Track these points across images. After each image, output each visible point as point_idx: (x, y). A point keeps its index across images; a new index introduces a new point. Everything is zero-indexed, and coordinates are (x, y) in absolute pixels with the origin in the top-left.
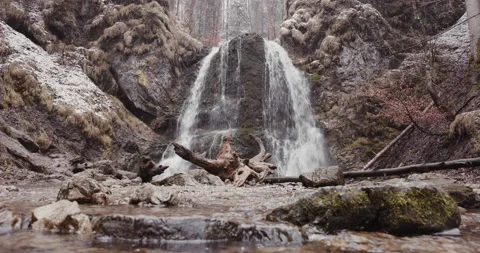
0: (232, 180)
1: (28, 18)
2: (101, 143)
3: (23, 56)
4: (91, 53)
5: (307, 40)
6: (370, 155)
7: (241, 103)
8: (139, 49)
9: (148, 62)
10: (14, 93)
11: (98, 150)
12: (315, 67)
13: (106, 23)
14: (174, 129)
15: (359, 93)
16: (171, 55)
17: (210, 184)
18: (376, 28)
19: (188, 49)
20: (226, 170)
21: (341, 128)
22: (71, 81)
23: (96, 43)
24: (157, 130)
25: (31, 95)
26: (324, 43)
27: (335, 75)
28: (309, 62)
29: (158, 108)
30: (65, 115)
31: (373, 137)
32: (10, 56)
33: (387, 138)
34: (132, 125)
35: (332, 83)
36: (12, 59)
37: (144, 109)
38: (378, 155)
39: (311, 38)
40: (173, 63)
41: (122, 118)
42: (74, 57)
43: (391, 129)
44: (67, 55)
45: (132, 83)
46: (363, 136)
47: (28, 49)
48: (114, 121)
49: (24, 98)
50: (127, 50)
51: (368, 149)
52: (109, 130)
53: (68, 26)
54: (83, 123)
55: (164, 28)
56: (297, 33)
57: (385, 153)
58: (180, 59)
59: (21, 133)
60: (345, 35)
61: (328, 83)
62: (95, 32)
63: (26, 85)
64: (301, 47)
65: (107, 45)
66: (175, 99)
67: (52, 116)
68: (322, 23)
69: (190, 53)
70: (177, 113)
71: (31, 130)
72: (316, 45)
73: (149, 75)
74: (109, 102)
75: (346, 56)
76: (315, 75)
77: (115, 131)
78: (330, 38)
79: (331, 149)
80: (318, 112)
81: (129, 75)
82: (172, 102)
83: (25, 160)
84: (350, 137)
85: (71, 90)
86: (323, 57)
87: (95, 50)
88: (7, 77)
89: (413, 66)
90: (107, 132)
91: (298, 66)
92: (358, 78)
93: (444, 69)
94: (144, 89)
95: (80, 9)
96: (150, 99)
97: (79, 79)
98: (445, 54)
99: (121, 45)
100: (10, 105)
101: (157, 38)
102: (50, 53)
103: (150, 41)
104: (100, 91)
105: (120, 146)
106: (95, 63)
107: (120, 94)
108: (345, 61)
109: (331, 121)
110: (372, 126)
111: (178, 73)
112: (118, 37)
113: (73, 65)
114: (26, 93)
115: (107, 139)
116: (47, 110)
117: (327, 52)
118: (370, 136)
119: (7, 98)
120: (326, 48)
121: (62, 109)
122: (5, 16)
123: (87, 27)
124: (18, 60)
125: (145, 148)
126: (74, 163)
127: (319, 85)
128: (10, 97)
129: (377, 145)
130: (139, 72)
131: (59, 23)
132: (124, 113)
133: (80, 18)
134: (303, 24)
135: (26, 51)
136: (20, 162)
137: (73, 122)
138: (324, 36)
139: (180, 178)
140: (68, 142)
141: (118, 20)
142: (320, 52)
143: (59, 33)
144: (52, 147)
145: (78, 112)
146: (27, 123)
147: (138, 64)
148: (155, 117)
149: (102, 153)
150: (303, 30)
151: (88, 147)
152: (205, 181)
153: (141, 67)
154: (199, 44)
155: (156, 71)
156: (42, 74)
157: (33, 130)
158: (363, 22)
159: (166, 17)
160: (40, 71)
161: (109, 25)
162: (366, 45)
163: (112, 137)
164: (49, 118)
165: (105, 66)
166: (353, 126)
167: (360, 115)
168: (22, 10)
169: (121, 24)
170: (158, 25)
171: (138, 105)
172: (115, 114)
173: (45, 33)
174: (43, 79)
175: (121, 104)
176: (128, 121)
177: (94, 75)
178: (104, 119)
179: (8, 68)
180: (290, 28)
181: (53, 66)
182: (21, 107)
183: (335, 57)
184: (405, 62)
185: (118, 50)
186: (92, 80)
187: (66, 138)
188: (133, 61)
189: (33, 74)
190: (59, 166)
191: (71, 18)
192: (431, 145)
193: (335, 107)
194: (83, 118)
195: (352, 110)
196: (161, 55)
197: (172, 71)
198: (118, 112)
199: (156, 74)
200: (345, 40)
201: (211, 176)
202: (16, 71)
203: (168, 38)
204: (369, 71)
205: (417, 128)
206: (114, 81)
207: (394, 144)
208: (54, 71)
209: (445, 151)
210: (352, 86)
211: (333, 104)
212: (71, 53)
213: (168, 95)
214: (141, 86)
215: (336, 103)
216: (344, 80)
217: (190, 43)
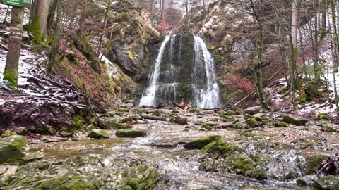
5: (217, 36)
8: (129, 39)
9: (133, 46)
12: (220, 52)
14: (147, 81)
16: (144, 41)
19: (151, 36)
21: (229, 85)
24: (137, 81)
26: (225, 38)
27: (229, 56)
28: (216, 48)
29: (137, 70)
34: (127, 80)
35: (227, 61)
37: (130, 70)
38: (243, 99)
40: (145, 46)
41: (123, 77)
45: (124, 57)
46: (240, 88)
50: (122, 40)
52: (119, 83)
55: (140, 26)
56: (211, 32)
58: (148, 42)
61: (225, 61)
64: (213, 39)
66: (146, 65)
68: (225, 26)
69: (152, 38)
70: (147, 73)
72: (221, 39)
73: (133, 53)
74: (116, 68)
75: (236, 47)
76: (219, 56)
77: (122, 84)
78: (228, 37)
80: (219, 75)
81: (123, 53)
82: (144, 67)
84: (234, 89)
86: (224, 47)
87: (105, 39)
89: (272, 53)
91: (210, 51)
92: (241, 59)
94: (131, 60)
96: (134, 65)
99: (119, 37)
101: (137, 33)
103: (134, 35)
105: (124, 91)
106: (106, 46)
108: (235, 49)
109: (225, 81)
111: (147, 50)
112: (117, 32)
117: (226, 44)
120: (226, 42)
125: (133, 91)
127: (220, 62)
130: (129, 52)
132: (123, 74)
134: (215, 26)
138: (226, 35)
141: (116, 22)
142: (223, 43)
147: (128, 47)
148: (136, 75)
153: (129, 49)
154: (157, 33)
159: (140, 18)
161: (111, 25)
162: (247, 40)
163: (120, 87)
165: (111, 48)
170: (137, 25)
171: (127, 68)
175: (119, 68)
176: (125, 78)
177: (106, 54)
180: (208, 29)
183: (230, 47)
185: (117, 40)
188: (126, 47)
193: (228, 74)
196: (139, 42)
197: (144, 50)
198: (121, 74)
199: (137, 52)
200: (236, 38)
203: (142, 32)
206: (114, 55)
210: (237, 63)
211: (227, 72)
213: (142, 63)
214: (129, 59)
215: (229, 71)
216: (233, 60)
217: (153, 32)
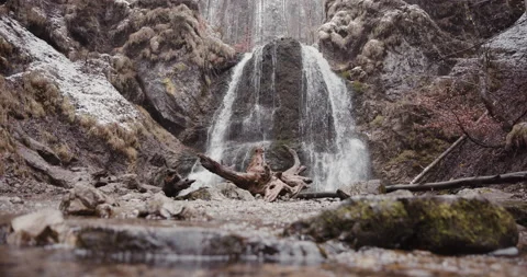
0: (263, 195)
1: (50, 24)
2: (126, 156)
3: (44, 64)
4: (116, 60)
5: (348, 45)
6: (417, 170)
7: (277, 113)
8: (167, 55)
9: (176, 70)
10: (34, 103)
11: (123, 163)
12: (357, 74)
13: (131, 29)
14: (204, 141)
15: (404, 102)
16: (201, 61)
17: (239, 199)
18: (424, 31)
19: (219, 55)
20: (257, 184)
21: (385, 141)
22: (95, 90)
23: (121, 49)
24: (186, 142)
25: (53, 104)
26: (366, 48)
27: (378, 82)
28: (350, 68)
29: (187, 118)
30: (88, 126)
31: (421, 150)
32: (31, 64)
33: (435, 150)
34: (160, 137)
35: (375, 91)
36: (33, 67)
37: (172, 119)
38: (426, 170)
39: (351, 43)
40: (203, 71)
41: (148, 130)
42: (97, 65)
43: (440, 141)
44: (91, 62)
45: (159, 92)
46: (410, 148)
47: (50, 56)
48: (139, 133)
49: (45, 108)
50: (153, 57)
51: (415, 163)
52: (134, 142)
53: (92, 32)
54: (107, 134)
55: (194, 33)
56: (336, 37)
57: (434, 167)
58: (210, 66)
59: (42, 144)
60: (389, 39)
61: (371, 91)
62: (120, 38)
63: (47, 93)
64: (341, 52)
65: (132, 51)
66: (205, 109)
67: (75, 127)
68: (364, 26)
69: (221, 59)
70: (208, 124)
71: (52, 142)
72: (357, 51)
73: (178, 84)
74: (134, 112)
75: (391, 61)
76: (357, 82)
77: (141, 143)
78: (373, 43)
79: (374, 162)
80: (359, 123)
81: (156, 83)
82: (202, 112)
83: (44, 173)
84: (395, 150)
85: (94, 100)
86: (366, 63)
87: (120, 57)
88: (28, 86)
89: (465, 72)
90: (133, 144)
91: (338, 73)
92: (404, 86)
93: (500, 75)
94: (172, 98)
95: (104, 13)
96: (178, 109)
97: (103, 88)
98: (502, 59)
99: (147, 51)
100: (30, 115)
101: (185, 43)
102: (73, 61)
103: (178, 47)
104: (125, 101)
105: (146, 159)
106: (120, 71)
107: (147, 103)
108: (390, 67)
109: (375, 132)
110: (420, 138)
111: (209, 81)
112: (144, 43)
113: (96, 73)
114: (47, 103)
115: (132, 152)
116: (68, 121)
117: (370, 57)
118: (417, 149)
119: (27, 108)
120: (369, 53)
121: (85, 119)
122: (26, 23)
123: (112, 33)
124: (38, 68)
125: (173, 161)
126: (97, 176)
127: (362, 94)
128: (31, 107)
129: (424, 158)
130: (167, 80)
131: (82, 29)
132: (151, 125)
133: (104, 23)
134: (344, 27)
135: (47, 59)
136: (39, 175)
137: (96, 134)
138: (367, 40)
139: (205, 191)
140: (91, 155)
141: (145, 25)
142: (362, 57)
143: (82, 40)
144: (74, 160)
145: (101, 123)
146: (48, 134)
147: (166, 71)
148: (184, 129)
149: (127, 166)
150: (343, 33)
151: (112, 160)
152: (234, 195)
153: (168, 75)
154: (230, 50)
155: (185, 79)
156: (65, 83)
157: (54, 142)
158: (409, 24)
159: (196, 21)
160: (62, 79)
161: (135, 31)
162: (413, 49)
163: (137, 149)
164: (71, 129)
165: (130, 74)
166: (398, 138)
167: (406, 126)
168: (44, 15)
169: (147, 29)
170: (187, 29)
171: (165, 115)
172: (141, 125)
173: (68, 39)
174: (66, 88)
175: (147, 114)
176: (155, 133)
177: (119, 84)
178: (129, 130)
179: (28, 76)
180: (329, 32)
181: (76, 74)
182: (42, 118)
183: (379, 63)
184: (456, 68)
185: (144, 57)
186: (118, 89)
187: (90, 150)
188: (161, 68)
189: (55, 83)
190: (80, 180)
191: (95, 23)
192: (485, 158)
193: (379, 118)
194: (107, 129)
195: (397, 120)
196: (190, 62)
197: (202, 79)
198: (144, 123)
199: (185, 83)
200: (390, 44)
201: (240, 191)
202: (37, 79)
203: (198, 44)
204: (416, 77)
205: (470, 140)
206: (140, 90)
207: (443, 158)
208: (76, 79)
209: (501, 165)
210: (397, 94)
211: (376, 114)
212: (94, 60)
213: (197, 105)
214: (169, 95)
215: (380, 113)
216: (388, 88)
217: (222, 49)
